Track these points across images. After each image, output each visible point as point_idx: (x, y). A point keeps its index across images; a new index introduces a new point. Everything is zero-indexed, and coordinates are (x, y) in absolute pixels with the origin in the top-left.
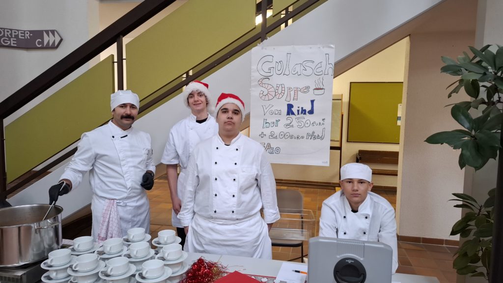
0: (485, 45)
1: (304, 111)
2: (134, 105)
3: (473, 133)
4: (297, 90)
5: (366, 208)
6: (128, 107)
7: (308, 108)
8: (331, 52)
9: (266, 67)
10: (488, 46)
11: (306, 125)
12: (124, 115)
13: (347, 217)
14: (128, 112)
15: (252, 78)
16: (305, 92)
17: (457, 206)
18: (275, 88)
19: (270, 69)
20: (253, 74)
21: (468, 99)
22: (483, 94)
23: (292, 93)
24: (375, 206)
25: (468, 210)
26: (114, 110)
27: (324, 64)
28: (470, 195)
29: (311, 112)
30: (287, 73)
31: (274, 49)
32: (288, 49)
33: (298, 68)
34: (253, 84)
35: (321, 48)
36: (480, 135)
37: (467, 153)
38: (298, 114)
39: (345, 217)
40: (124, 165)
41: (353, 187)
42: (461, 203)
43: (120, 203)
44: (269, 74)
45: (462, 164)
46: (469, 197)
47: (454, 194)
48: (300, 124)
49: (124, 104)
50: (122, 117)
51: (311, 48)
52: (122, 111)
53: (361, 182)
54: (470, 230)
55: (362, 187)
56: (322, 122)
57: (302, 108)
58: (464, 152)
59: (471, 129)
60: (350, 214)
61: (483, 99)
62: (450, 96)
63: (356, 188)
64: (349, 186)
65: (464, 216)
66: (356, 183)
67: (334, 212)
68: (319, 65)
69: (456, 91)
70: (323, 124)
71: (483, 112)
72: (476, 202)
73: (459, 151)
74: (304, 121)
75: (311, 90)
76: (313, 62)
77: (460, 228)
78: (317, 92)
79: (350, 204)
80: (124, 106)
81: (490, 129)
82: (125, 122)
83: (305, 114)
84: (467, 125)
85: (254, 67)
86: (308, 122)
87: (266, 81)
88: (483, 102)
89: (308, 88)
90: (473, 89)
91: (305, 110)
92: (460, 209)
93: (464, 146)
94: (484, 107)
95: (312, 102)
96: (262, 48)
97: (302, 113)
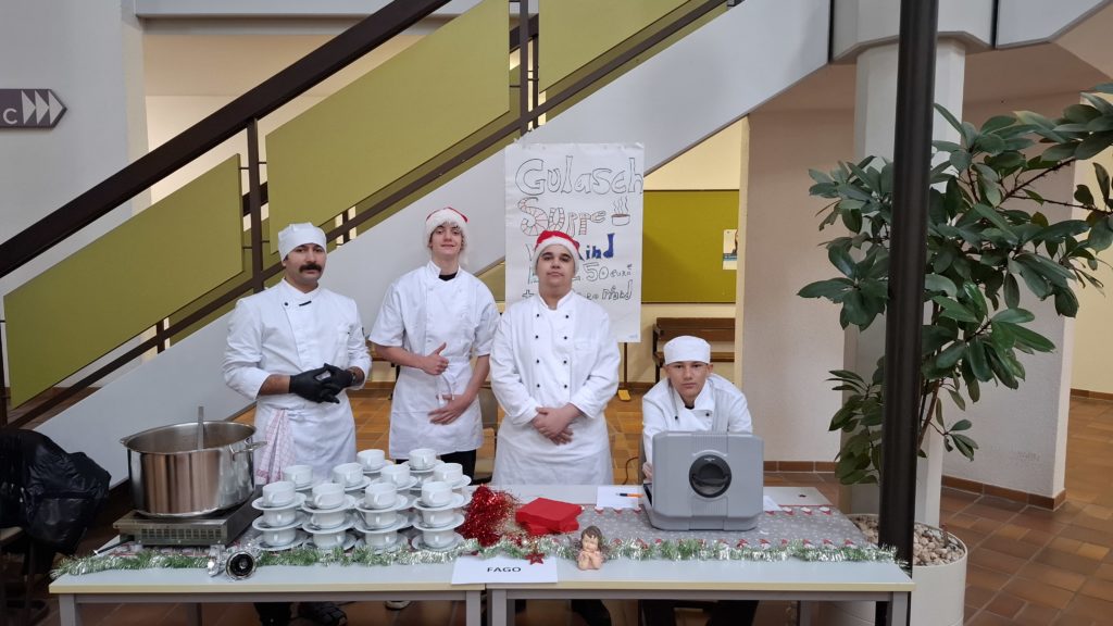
0: (867, 156)
1: (597, 253)
2: (318, 246)
3: (856, 282)
4: (585, 218)
5: (704, 401)
6: (311, 250)
7: (604, 248)
8: (639, 154)
9: (531, 179)
10: (871, 158)
11: (602, 276)
12: (305, 264)
13: (680, 417)
14: (312, 259)
15: (507, 198)
16: (597, 221)
17: (837, 389)
18: (548, 213)
19: (537, 182)
20: (508, 191)
21: (846, 233)
22: (867, 227)
23: (577, 222)
24: (718, 396)
25: (851, 393)
26: (287, 258)
27: (627, 175)
28: (853, 371)
29: (609, 254)
30: (567, 188)
31: (544, 148)
32: (567, 148)
33: (585, 181)
34: (508, 208)
35: (623, 149)
36: (865, 285)
37: (850, 308)
38: (588, 257)
39: (676, 418)
40: (303, 352)
41: (684, 373)
42: (840, 383)
43: (293, 415)
44: (537, 191)
45: (844, 324)
46: (853, 374)
47: (832, 372)
48: (591, 275)
49: (302, 246)
50: (303, 269)
51: (605, 148)
52: (301, 259)
53: (695, 365)
54: (855, 422)
55: (697, 373)
56: (627, 270)
57: (594, 247)
58: (847, 306)
59: (854, 276)
60: (685, 413)
61: (866, 233)
62: (822, 228)
63: (688, 375)
64: (678, 373)
65: (847, 400)
66: (688, 367)
67: (662, 411)
68: (620, 177)
69: (830, 220)
70: (629, 273)
71: (868, 253)
72: (861, 379)
73: (841, 306)
74: (598, 268)
75: (608, 217)
76: (610, 171)
77: (842, 418)
78: (617, 220)
79: (683, 399)
80: (303, 248)
81: (876, 277)
82: (308, 276)
83: (599, 257)
84: (849, 271)
85: (510, 179)
86: (605, 270)
87: (531, 202)
88: (868, 239)
89: (602, 214)
90: (854, 220)
91: (599, 251)
92: (841, 392)
93: (846, 299)
94: (868, 245)
95: (611, 237)
96: (524, 147)
97: (594, 255)
